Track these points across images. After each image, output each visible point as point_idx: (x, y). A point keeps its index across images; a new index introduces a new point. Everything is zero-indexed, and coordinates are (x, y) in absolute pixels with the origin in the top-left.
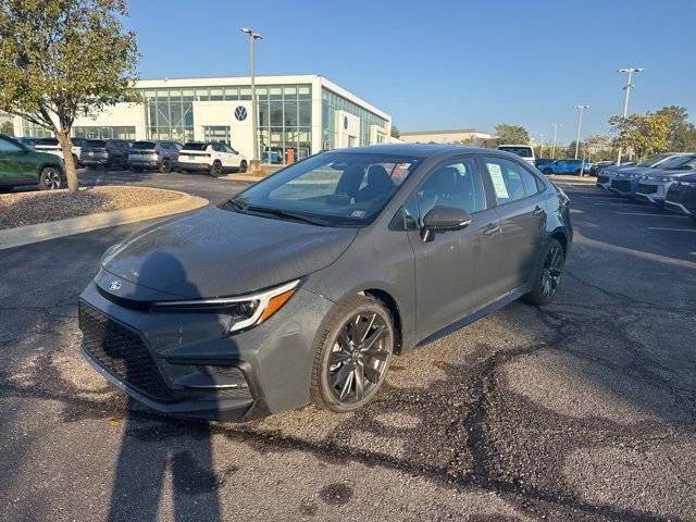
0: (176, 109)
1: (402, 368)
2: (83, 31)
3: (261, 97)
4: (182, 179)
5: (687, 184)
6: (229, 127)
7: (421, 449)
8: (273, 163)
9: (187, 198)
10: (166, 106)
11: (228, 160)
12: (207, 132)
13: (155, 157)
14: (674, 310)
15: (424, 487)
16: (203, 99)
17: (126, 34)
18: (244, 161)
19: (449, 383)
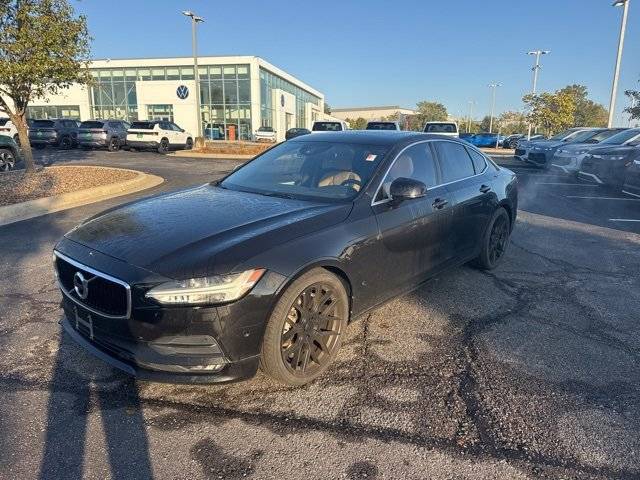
0: (119, 88)
1: (389, 342)
2: (36, 15)
3: (202, 77)
4: (131, 157)
5: (599, 157)
6: (171, 106)
7: (428, 422)
8: (215, 139)
9: (143, 176)
10: (109, 85)
11: (175, 138)
12: (151, 110)
13: (104, 136)
14: (610, 274)
15: (440, 460)
16: (146, 78)
17: (77, 18)
18: (189, 138)
19: (436, 355)
